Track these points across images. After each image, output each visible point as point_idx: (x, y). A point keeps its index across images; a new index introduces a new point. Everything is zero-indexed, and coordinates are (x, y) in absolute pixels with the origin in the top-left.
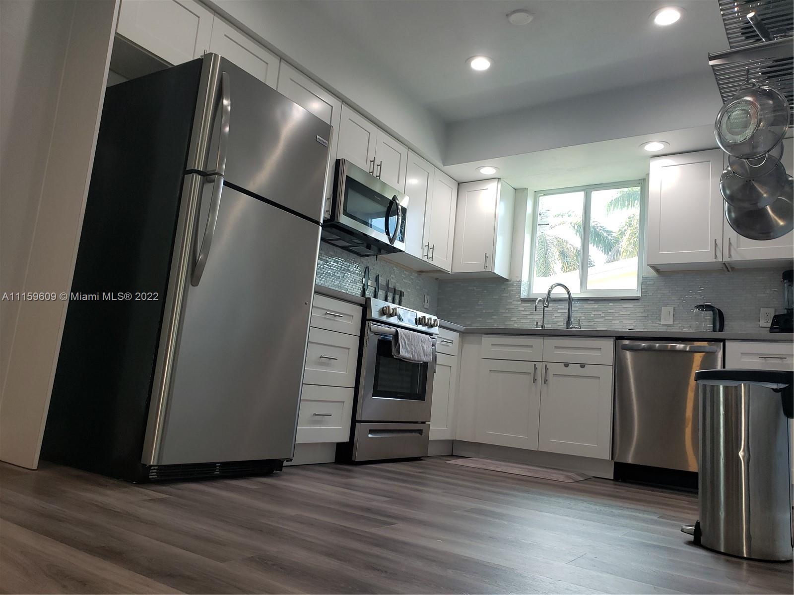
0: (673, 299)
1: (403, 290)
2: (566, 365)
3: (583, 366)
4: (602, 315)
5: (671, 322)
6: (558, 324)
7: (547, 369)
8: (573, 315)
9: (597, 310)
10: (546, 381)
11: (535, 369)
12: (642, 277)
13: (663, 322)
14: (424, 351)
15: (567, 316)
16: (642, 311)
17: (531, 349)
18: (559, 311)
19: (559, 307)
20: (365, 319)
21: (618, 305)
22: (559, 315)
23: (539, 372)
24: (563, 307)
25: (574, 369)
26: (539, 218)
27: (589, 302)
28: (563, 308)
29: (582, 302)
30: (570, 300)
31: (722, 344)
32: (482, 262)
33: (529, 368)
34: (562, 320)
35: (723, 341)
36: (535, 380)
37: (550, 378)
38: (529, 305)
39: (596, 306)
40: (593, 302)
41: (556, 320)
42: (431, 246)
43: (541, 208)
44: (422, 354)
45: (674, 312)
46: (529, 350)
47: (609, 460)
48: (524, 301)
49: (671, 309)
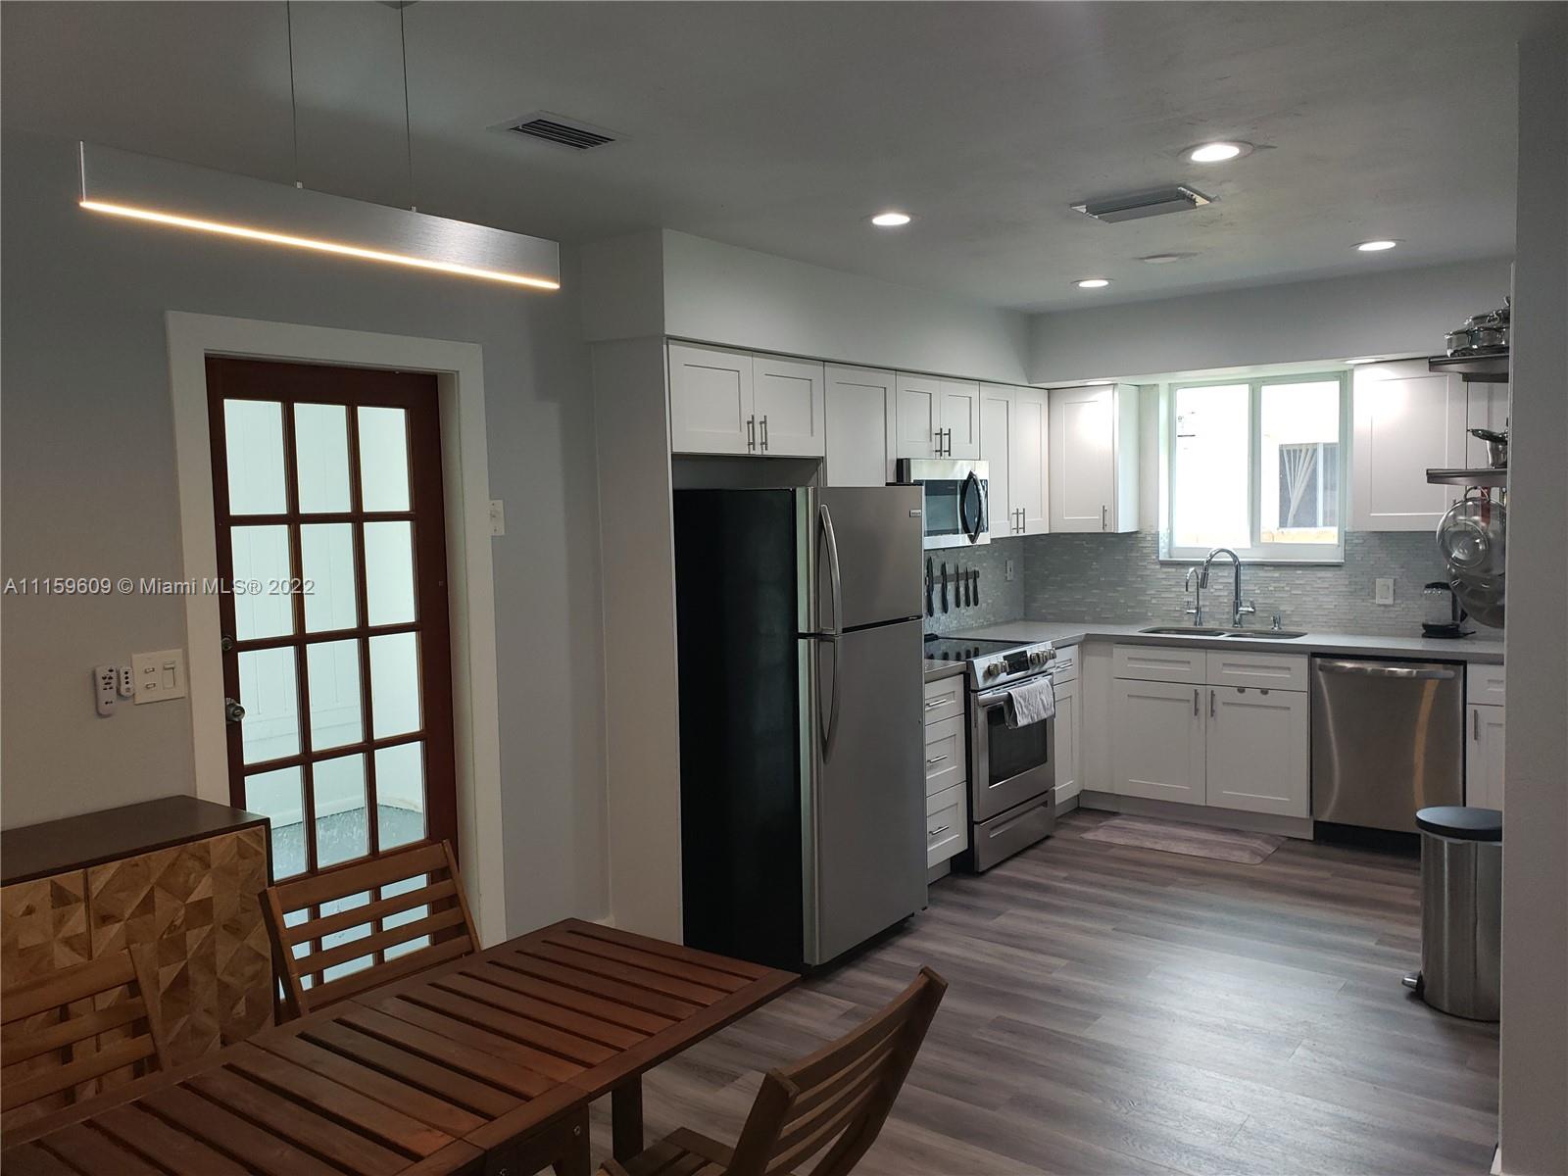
0: (1393, 566)
1: (977, 569)
2: (1241, 690)
3: (1265, 692)
4: (1287, 589)
5: (1390, 601)
6: (1221, 600)
7: (1213, 695)
8: (1243, 586)
9: (1277, 580)
10: (1212, 711)
11: (1196, 694)
12: (1346, 532)
13: (1378, 601)
14: (1044, 706)
15: (1233, 588)
16: (1347, 583)
17: (1187, 665)
18: (1220, 581)
19: (1220, 574)
20: (969, 690)
21: (1309, 574)
22: (1221, 587)
23: (1201, 698)
24: (1226, 574)
25: (1252, 696)
26: (1179, 425)
27: (1266, 568)
28: (1228, 577)
29: (1255, 567)
30: (1237, 566)
31: (1462, 667)
32: (1098, 517)
33: (1187, 693)
34: (1226, 594)
35: (1464, 663)
36: (1196, 711)
37: (1219, 707)
38: (1174, 570)
39: (1277, 575)
40: (1272, 568)
41: (1216, 594)
42: (1021, 511)
43: (1180, 410)
44: (1042, 711)
45: (1394, 585)
46: (1184, 668)
47: (1307, 819)
48: (1164, 564)
49: (1391, 582)
